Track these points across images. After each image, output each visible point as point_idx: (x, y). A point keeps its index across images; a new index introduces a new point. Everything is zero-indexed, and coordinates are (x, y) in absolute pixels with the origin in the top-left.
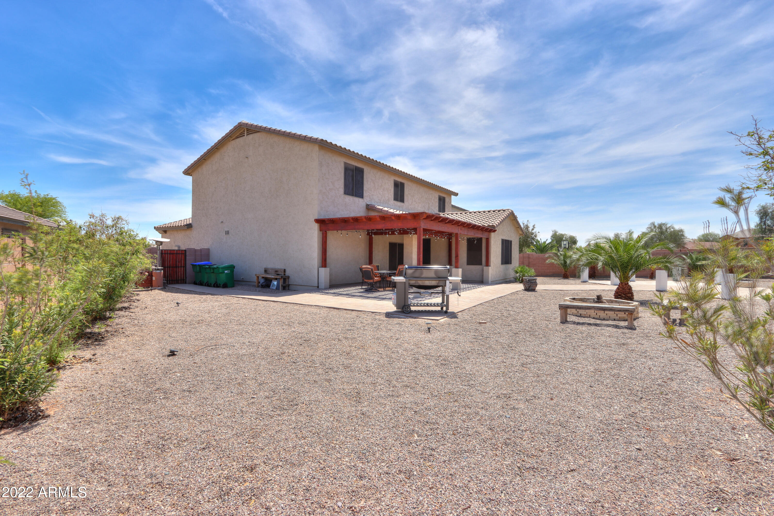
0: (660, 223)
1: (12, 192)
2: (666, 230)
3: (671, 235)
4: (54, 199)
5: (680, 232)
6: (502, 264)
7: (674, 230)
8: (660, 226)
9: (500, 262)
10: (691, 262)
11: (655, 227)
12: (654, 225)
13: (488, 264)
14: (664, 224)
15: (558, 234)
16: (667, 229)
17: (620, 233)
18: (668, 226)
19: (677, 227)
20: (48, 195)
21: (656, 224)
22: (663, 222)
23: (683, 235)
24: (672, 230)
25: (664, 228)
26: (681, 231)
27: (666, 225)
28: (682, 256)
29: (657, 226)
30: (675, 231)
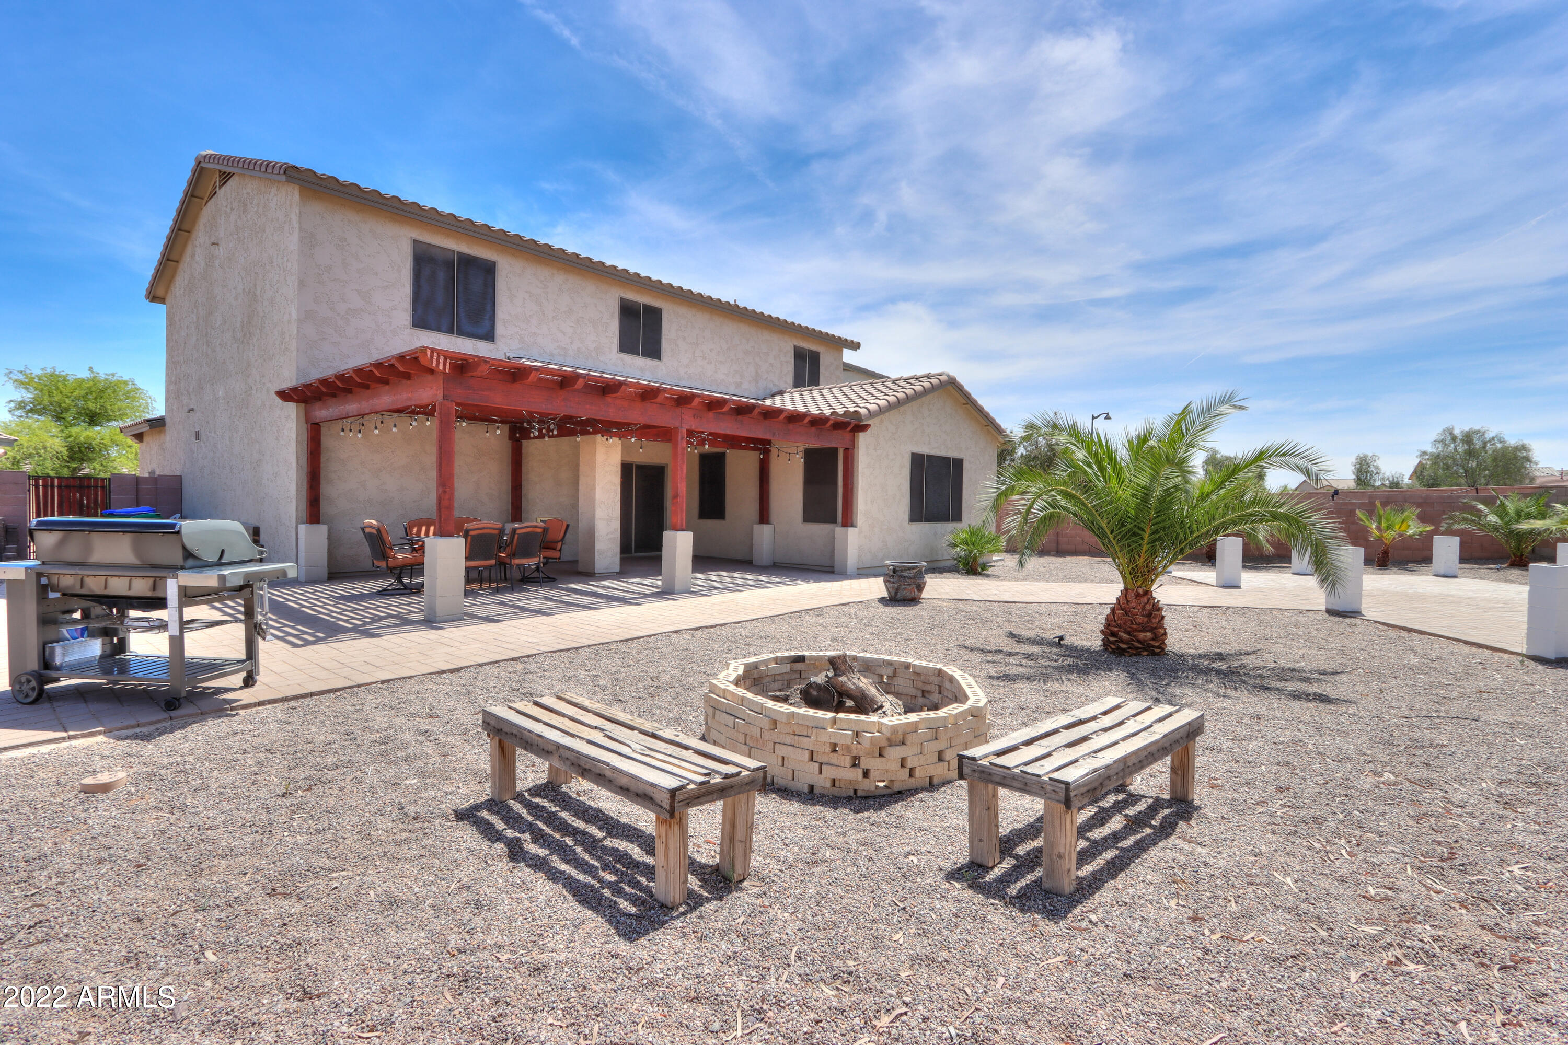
0: (1467, 429)
1: (48, 371)
2: (1484, 447)
3: (1495, 459)
4: (126, 383)
5: (1520, 451)
6: (912, 520)
7: (1504, 447)
8: (1468, 438)
9: (907, 516)
10: (1499, 521)
11: (1454, 439)
12: (1451, 434)
13: (848, 522)
14: (1478, 432)
15: (1219, 456)
16: (1485, 443)
17: (1370, 454)
18: (1489, 435)
19: (1512, 441)
20: (113, 375)
21: (1457, 432)
22: (1477, 428)
23: (1528, 459)
24: (1499, 445)
25: (1478, 444)
26: (1524, 448)
27: (1484, 434)
28: (1474, 508)
29: (1460, 436)
30: (1505, 449)
